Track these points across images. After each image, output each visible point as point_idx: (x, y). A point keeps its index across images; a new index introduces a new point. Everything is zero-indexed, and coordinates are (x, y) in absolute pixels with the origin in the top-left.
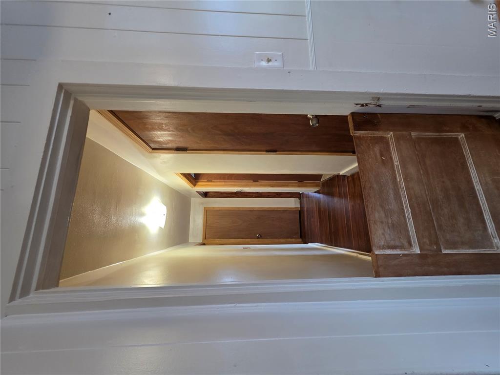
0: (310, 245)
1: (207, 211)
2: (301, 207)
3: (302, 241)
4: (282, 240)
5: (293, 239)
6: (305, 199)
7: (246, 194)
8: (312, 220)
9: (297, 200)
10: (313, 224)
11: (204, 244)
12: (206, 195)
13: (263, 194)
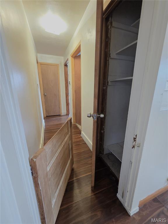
0: (43, 121)
1: (57, 66)
2: (62, 115)
3: (45, 117)
4: (44, 107)
5: (45, 113)
6: (66, 117)
7: (67, 88)
8: (57, 121)
9: (66, 114)
10: (54, 122)
11: (37, 63)
12: (66, 65)
13: (68, 97)
